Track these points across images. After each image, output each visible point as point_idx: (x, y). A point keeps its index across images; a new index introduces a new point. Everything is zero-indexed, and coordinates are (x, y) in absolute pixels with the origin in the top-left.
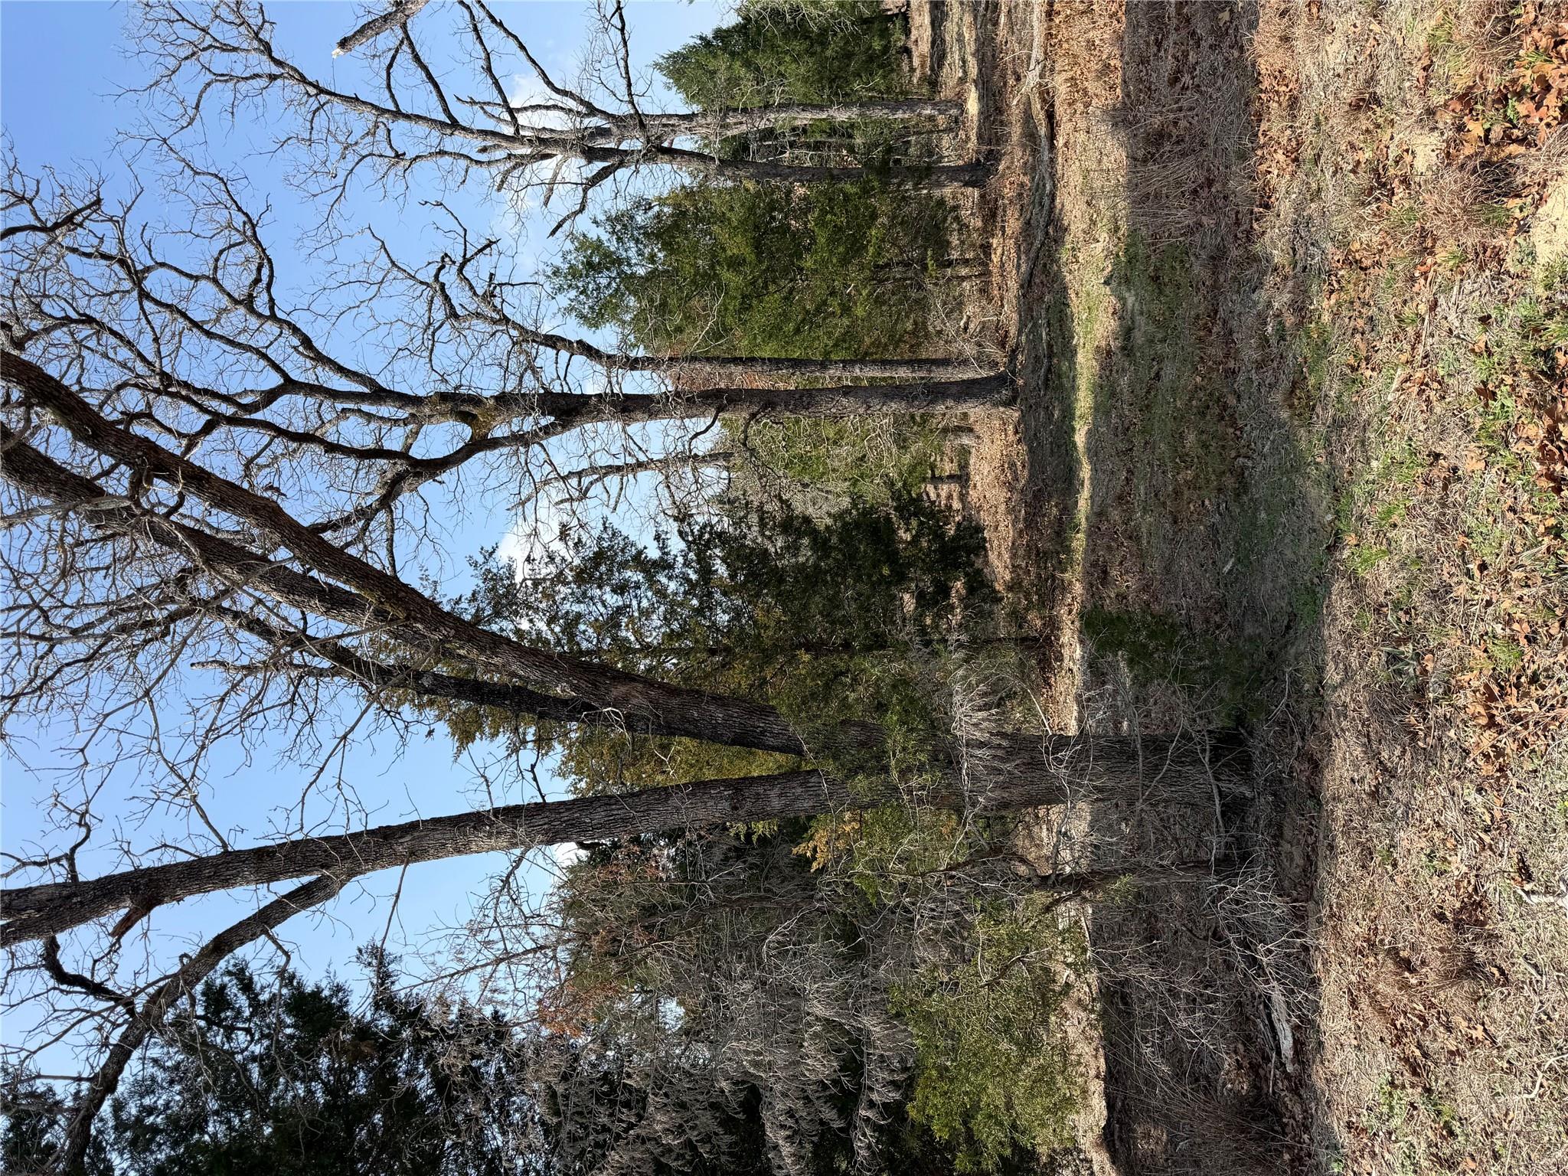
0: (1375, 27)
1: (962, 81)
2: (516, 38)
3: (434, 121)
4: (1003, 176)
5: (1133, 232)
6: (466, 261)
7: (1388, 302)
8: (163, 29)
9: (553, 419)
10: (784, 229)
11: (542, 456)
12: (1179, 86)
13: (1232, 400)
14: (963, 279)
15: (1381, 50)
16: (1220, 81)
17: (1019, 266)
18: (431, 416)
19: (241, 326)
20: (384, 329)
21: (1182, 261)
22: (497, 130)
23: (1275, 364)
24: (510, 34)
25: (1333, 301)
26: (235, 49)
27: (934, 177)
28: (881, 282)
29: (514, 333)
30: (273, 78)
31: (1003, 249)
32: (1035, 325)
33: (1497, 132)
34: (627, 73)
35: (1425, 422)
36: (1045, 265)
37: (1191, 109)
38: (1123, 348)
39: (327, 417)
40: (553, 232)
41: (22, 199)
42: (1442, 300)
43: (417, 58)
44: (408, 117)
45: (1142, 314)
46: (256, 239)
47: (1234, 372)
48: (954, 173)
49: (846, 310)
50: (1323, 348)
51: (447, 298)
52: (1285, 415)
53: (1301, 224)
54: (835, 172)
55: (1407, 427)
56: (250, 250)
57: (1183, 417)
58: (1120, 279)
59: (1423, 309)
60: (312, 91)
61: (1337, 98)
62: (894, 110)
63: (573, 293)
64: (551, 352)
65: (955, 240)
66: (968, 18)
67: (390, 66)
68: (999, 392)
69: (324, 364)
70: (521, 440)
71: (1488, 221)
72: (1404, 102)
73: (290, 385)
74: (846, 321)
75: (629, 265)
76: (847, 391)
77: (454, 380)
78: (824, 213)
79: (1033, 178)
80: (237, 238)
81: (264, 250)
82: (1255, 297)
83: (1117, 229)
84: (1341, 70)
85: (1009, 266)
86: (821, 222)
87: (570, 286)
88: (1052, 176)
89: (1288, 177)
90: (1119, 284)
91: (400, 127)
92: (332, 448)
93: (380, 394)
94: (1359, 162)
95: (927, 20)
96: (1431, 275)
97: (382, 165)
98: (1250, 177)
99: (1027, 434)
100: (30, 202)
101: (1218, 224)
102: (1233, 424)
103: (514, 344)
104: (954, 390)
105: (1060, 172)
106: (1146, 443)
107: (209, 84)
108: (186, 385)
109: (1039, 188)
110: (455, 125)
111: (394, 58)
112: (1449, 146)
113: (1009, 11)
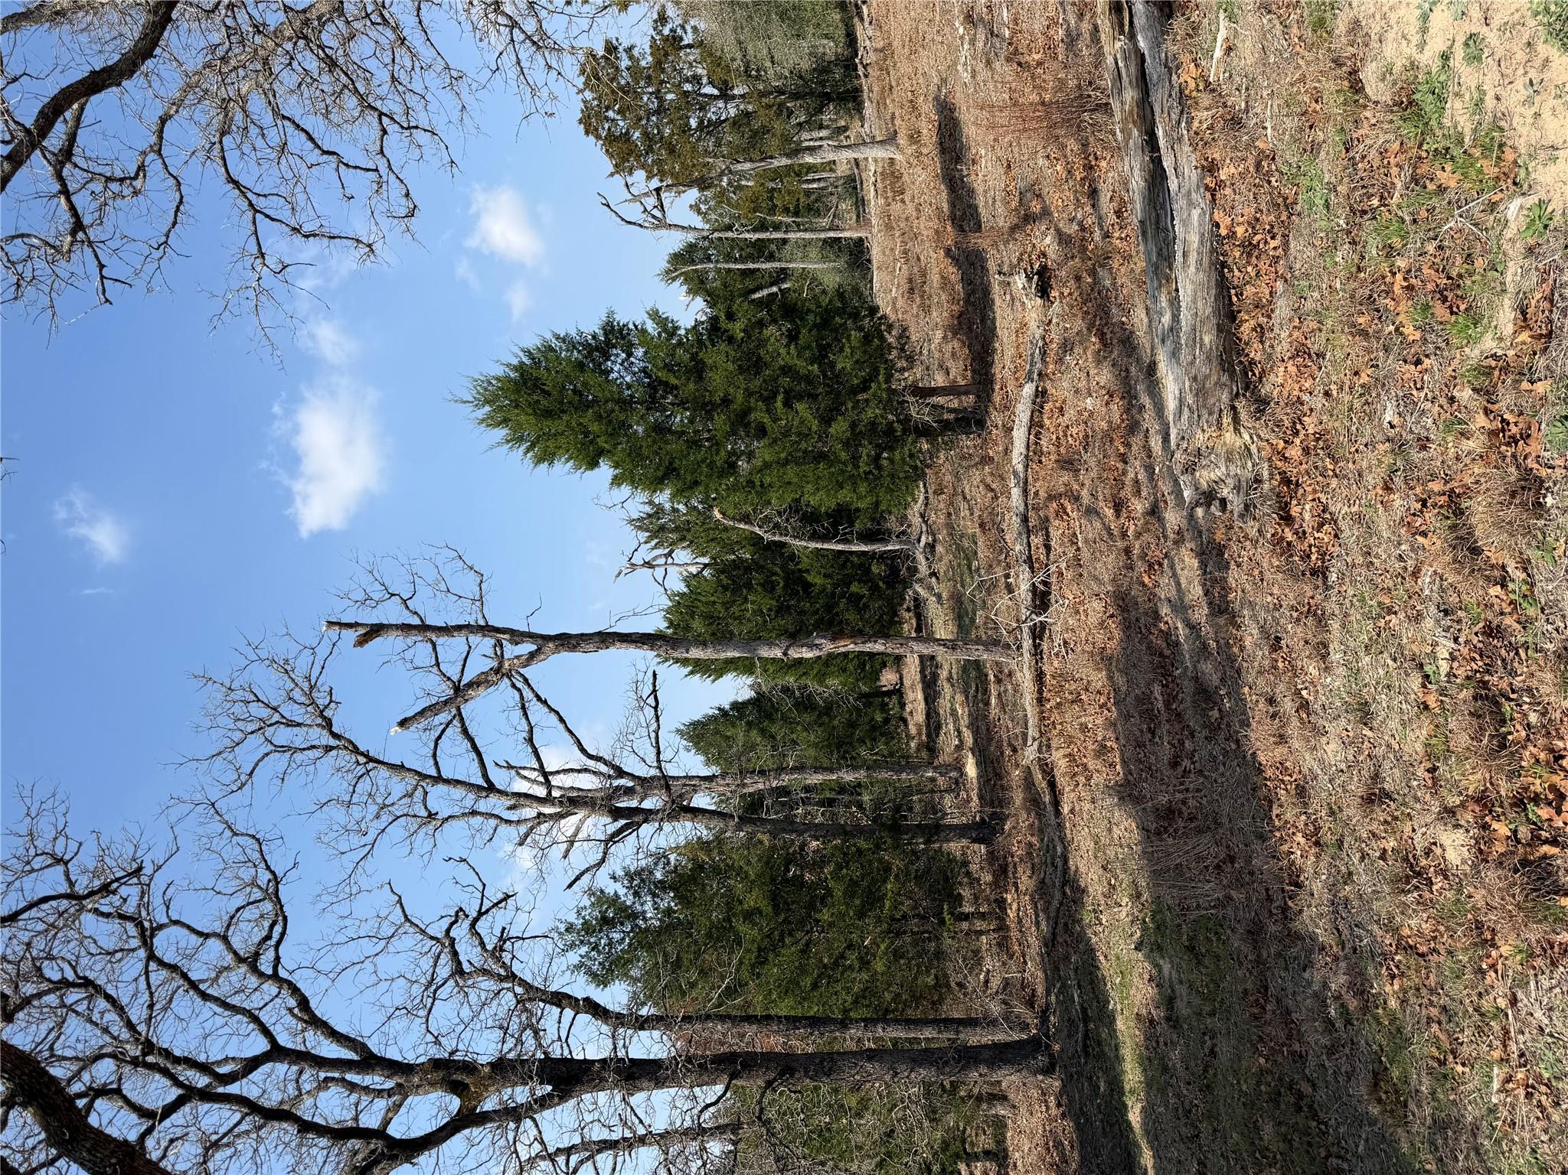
0: (1366, 732)
1: (959, 748)
2: (557, 713)
3: (473, 785)
4: (1009, 835)
5: (1157, 900)
6: (480, 914)
7: (1459, 991)
8: (239, 709)
9: (549, 1088)
10: (798, 881)
11: (533, 1132)
12: (1180, 769)
13: (1306, 1088)
14: (981, 933)
15: (1380, 751)
16: (1222, 768)
17: (1038, 924)
18: (418, 1086)
19: (238, 985)
20: (384, 985)
21: (1216, 933)
22: (531, 792)
23: (1347, 1051)
24: (551, 709)
25: (1396, 987)
26: (299, 725)
27: (943, 835)
28: (898, 934)
29: (519, 990)
30: (328, 749)
31: (1018, 904)
32: (1063, 985)
33: (1524, 832)
34: (657, 742)
35: (1546, 1131)
36: (1066, 924)
37: (1198, 790)
38: (1168, 1019)
39: (307, 1087)
40: (570, 886)
41: (59, 861)
42: (1520, 995)
43: (465, 731)
44: (448, 782)
45: (1181, 982)
46: (277, 896)
47: (1301, 1056)
48: (962, 831)
49: (865, 964)
50: (1399, 1037)
51: (455, 954)
52: (1375, 1110)
53: (1338, 906)
54: (848, 828)
55: (1527, 1135)
56: (268, 906)
57: (1253, 1104)
58: (1152, 944)
59: (1502, 1003)
60: (362, 760)
61: (1345, 791)
62: (899, 772)
63: (584, 950)
64: (556, 1010)
65: (966, 893)
66: (960, 698)
67: (440, 737)
68: (1035, 1058)
69: (317, 1027)
70: (514, 1114)
71: (1545, 917)
72: (1417, 799)
73: (277, 1052)
74: (865, 976)
75: (645, 919)
76: (871, 1055)
77: (449, 1044)
78: (839, 867)
79: (1042, 840)
80: (257, 894)
81: (282, 907)
82: (1307, 975)
83: (1139, 896)
84: (1343, 766)
85: (1027, 922)
86: (835, 875)
87: (582, 942)
88: (1062, 839)
89: (1313, 859)
90: (1152, 950)
91: (437, 791)
92: (307, 1127)
93: (369, 1061)
94: (1385, 850)
95: (920, 696)
96: (1500, 967)
97: (414, 824)
98: (1274, 857)
99: (1073, 1106)
100: (66, 863)
101: (1248, 899)
102: (1315, 1116)
103: (518, 1002)
104: (986, 1054)
105: (1069, 836)
106: (1215, 1130)
107: (267, 754)
108: (167, 1054)
109: (1049, 848)
110: (491, 788)
111: (443, 731)
112: (1477, 843)
113: (999, 694)
